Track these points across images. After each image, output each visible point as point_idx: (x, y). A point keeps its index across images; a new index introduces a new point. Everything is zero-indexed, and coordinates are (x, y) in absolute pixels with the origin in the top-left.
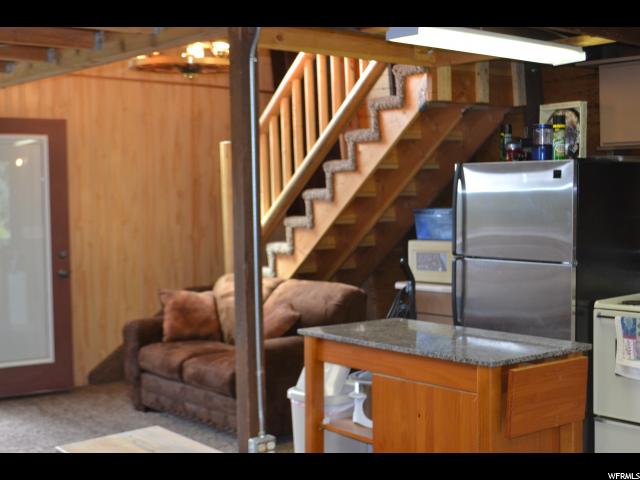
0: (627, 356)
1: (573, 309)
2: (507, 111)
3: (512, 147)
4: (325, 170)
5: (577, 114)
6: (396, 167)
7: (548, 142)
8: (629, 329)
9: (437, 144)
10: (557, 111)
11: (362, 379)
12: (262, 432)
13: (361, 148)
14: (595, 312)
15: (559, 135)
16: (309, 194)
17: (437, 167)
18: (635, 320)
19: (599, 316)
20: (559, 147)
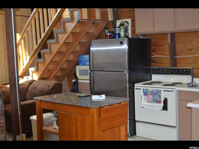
0: (145, 101)
1: (128, 87)
2: (107, 22)
3: (108, 34)
4: (47, 43)
5: (128, 23)
6: (71, 41)
7: (119, 32)
8: (145, 92)
9: (84, 33)
10: (122, 22)
11: (55, 113)
12: (21, 133)
13: (59, 35)
14: (135, 87)
15: (122, 30)
16: (43, 51)
17: (85, 41)
18: (147, 89)
19: (136, 89)
20: (122, 34)
